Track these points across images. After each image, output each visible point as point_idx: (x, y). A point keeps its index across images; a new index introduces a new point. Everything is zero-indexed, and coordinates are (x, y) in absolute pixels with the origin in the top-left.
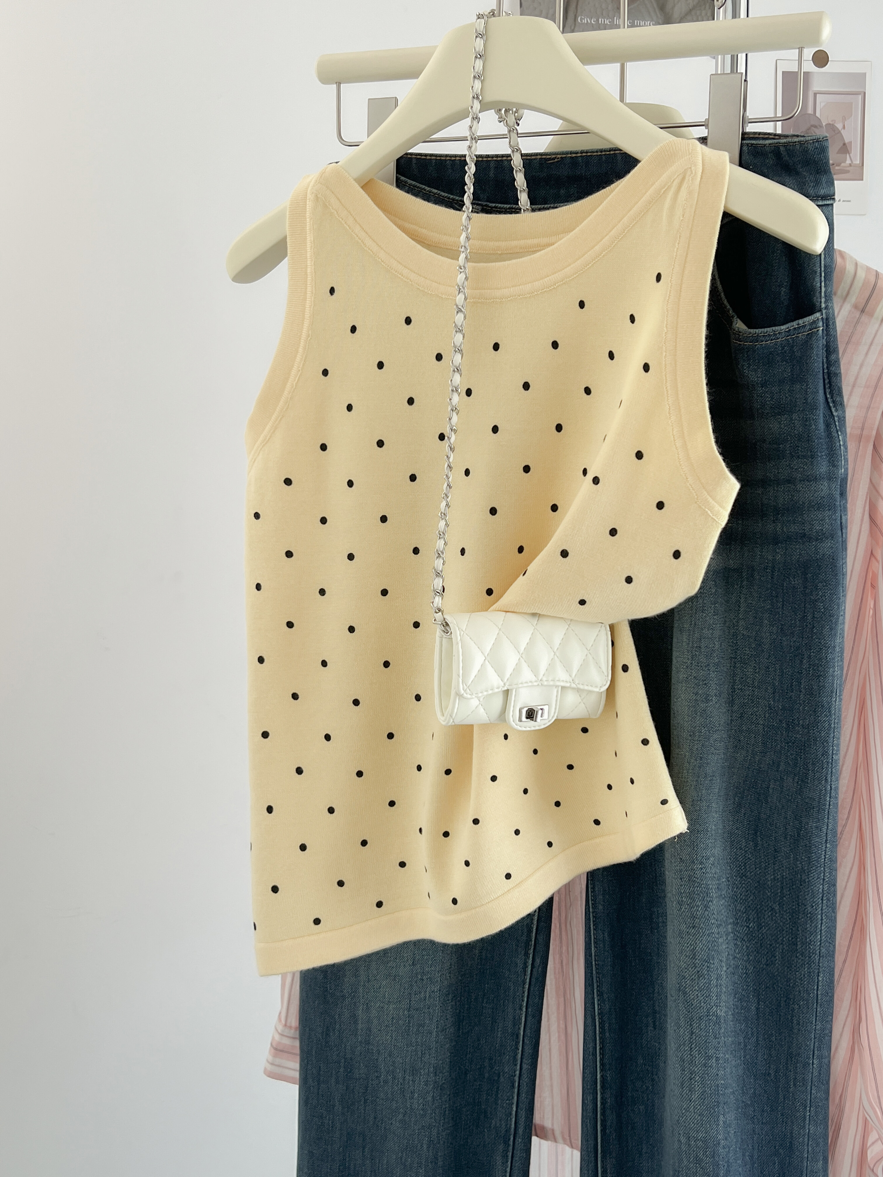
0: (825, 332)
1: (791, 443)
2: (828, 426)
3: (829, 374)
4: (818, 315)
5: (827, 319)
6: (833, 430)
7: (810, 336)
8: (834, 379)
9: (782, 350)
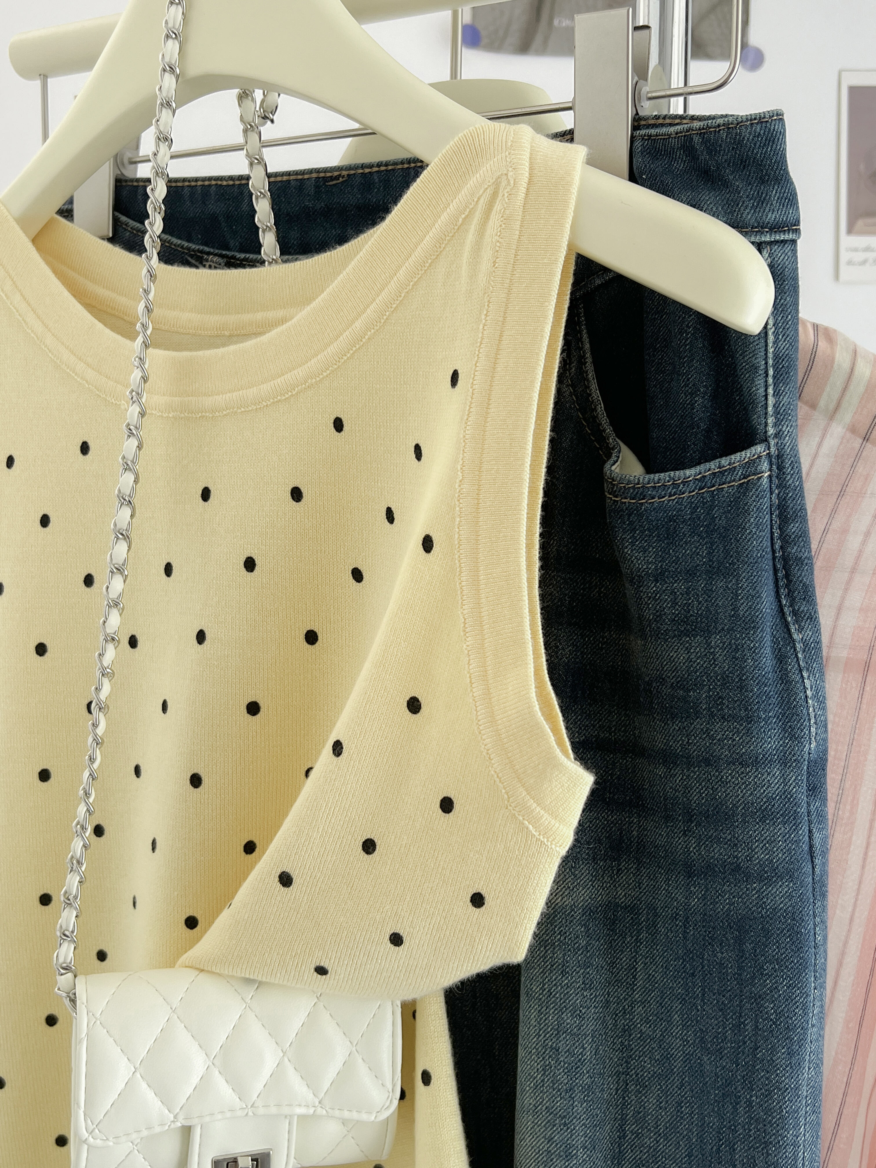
0: (776, 481)
1: (710, 690)
2: (781, 659)
3: (785, 559)
4: (759, 449)
5: (779, 456)
6: (792, 666)
7: (745, 488)
8: (795, 570)
9: (692, 513)
